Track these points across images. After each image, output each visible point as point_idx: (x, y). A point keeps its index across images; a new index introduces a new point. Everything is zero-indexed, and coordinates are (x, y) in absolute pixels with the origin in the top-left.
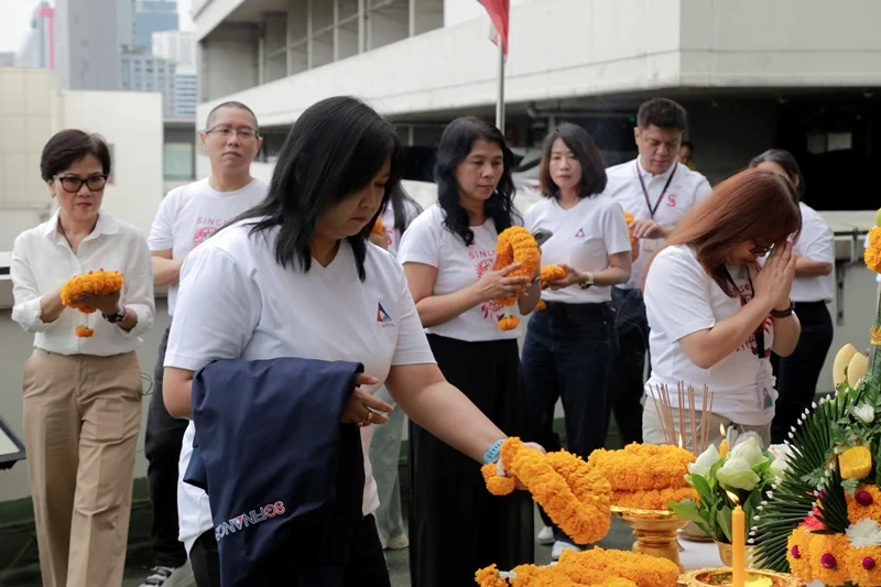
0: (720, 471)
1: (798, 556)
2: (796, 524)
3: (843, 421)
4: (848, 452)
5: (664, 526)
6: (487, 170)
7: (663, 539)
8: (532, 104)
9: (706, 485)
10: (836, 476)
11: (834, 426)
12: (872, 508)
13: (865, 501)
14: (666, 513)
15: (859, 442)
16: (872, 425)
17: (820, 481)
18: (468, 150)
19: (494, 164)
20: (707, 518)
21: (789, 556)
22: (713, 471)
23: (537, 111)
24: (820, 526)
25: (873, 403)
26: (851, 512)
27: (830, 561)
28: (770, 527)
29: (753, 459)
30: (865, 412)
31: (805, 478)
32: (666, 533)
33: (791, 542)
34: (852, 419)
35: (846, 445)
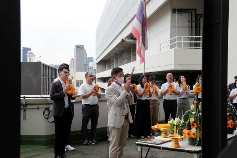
0: (174, 122)
1: (184, 133)
2: (184, 129)
3: (190, 114)
4: (191, 119)
5: (166, 131)
6: (146, 80)
7: (166, 133)
8: (151, 73)
9: (172, 124)
10: (189, 122)
11: (189, 115)
12: (194, 126)
13: (194, 125)
14: (166, 129)
15: (193, 117)
16: (195, 115)
17: (187, 123)
18: (143, 78)
19: (146, 79)
20: (172, 129)
21: (183, 134)
22: (173, 122)
23: (151, 74)
24: (187, 129)
25: (195, 111)
26: (192, 127)
27: (188, 134)
28: (180, 130)
29: (178, 121)
30: (194, 113)
31: (185, 122)
32: (166, 132)
33: (183, 131)
34: (192, 114)
35: (191, 118)
